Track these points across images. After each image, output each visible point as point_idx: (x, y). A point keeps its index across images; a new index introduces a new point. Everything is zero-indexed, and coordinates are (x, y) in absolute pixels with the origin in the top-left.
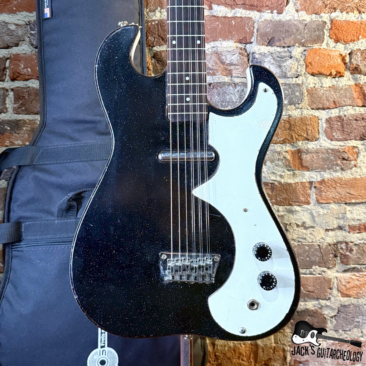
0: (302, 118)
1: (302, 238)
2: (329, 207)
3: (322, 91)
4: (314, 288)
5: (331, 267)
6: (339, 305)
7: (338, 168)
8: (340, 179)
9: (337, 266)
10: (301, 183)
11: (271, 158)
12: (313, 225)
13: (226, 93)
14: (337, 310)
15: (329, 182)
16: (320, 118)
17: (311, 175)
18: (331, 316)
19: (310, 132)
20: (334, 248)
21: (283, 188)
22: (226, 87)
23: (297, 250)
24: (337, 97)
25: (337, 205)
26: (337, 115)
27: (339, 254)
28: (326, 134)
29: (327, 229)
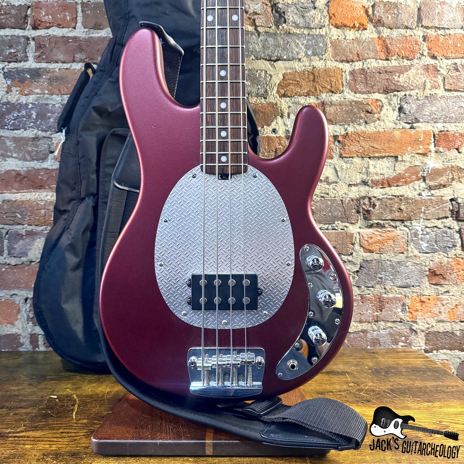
0: (326, 70)
1: (324, 193)
2: (353, 161)
3: (345, 43)
4: (336, 243)
5: (353, 222)
6: (362, 261)
7: (361, 121)
8: (363, 132)
9: (359, 222)
11: (294, 111)
12: (336, 180)
13: (249, 42)
14: (359, 265)
15: (353, 135)
16: (344, 71)
17: (335, 129)
18: (353, 271)
19: (333, 83)
20: (356, 203)
22: (250, 36)
23: (320, 205)
24: (360, 49)
25: (360, 159)
26: (361, 67)
27: (361, 209)
28: (350, 86)
29: (350, 184)
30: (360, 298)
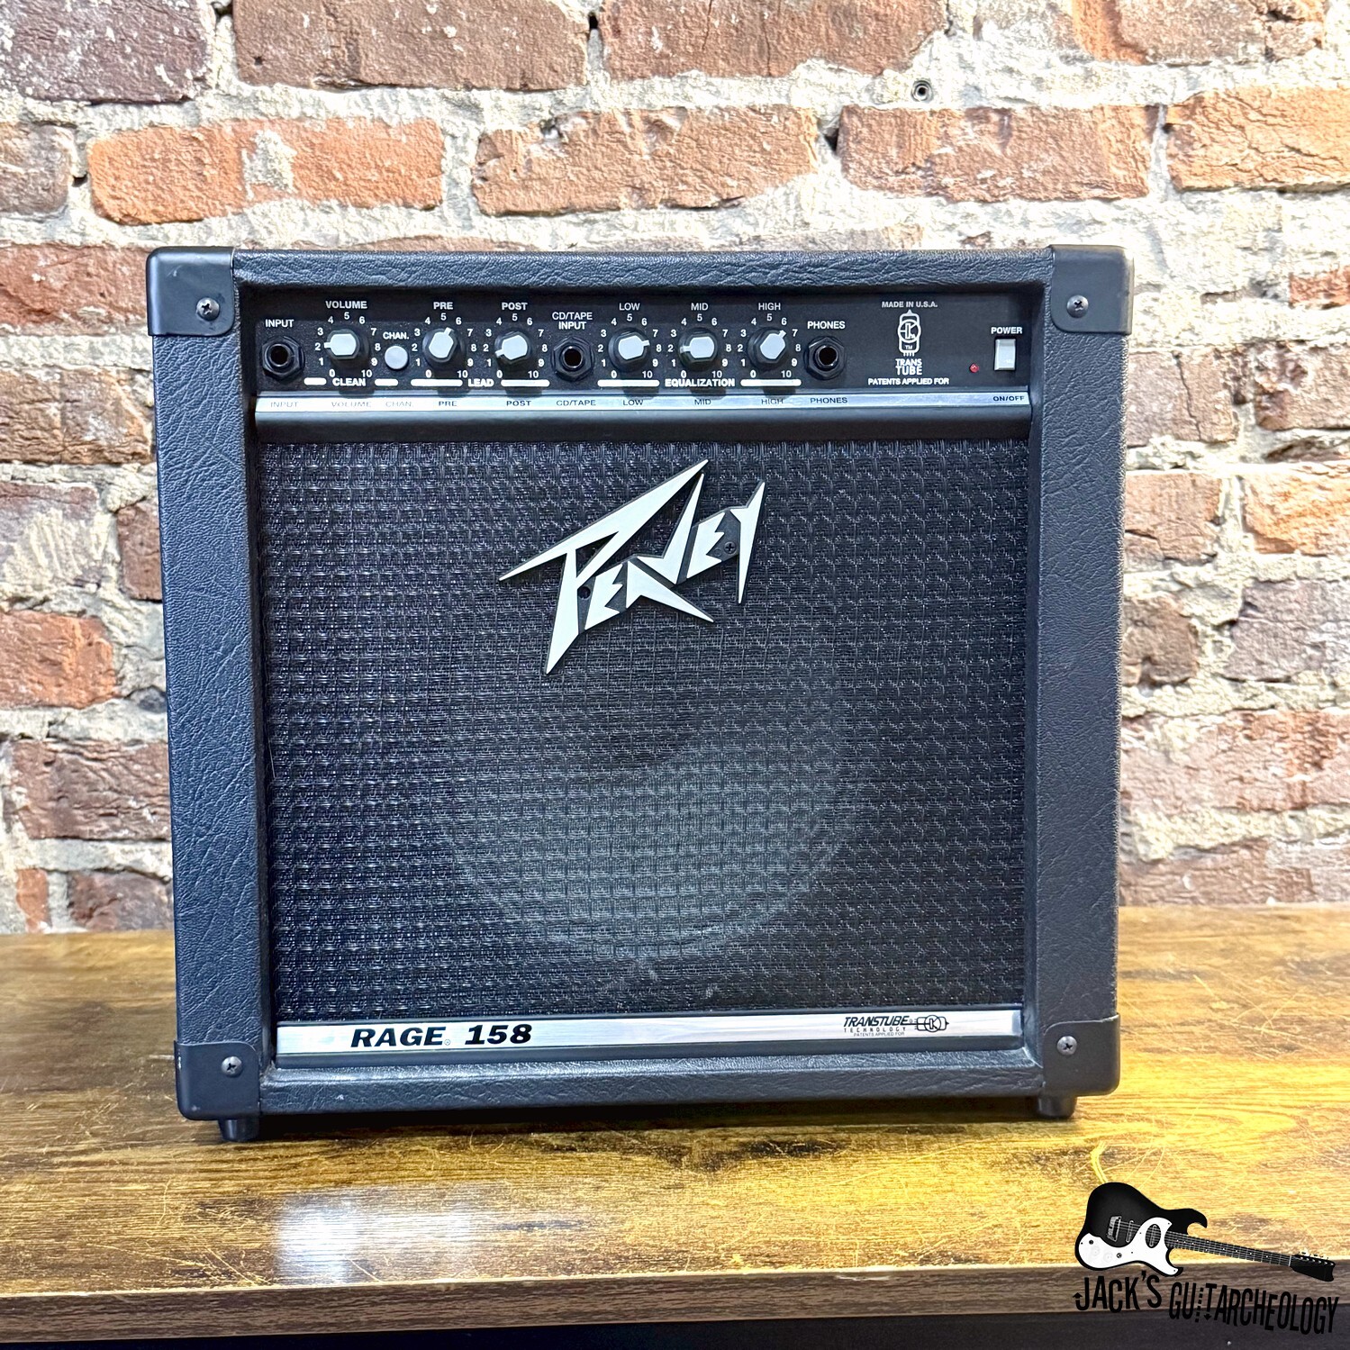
2: (1218, 206)
4: (1156, 520)
5: (1220, 437)
6: (1250, 583)
7: (1252, 49)
8: (1259, 91)
9: (1241, 438)
10: (1116, 109)
11: (999, 11)
12: (1155, 279)
14: (1240, 603)
15: (1221, 105)
17: (1153, 81)
18: (1216, 622)
20: (1232, 366)
21: (1044, 128)
25: (1248, 197)
27: (1253, 390)
29: (1208, 294)
30: (1241, 723)
